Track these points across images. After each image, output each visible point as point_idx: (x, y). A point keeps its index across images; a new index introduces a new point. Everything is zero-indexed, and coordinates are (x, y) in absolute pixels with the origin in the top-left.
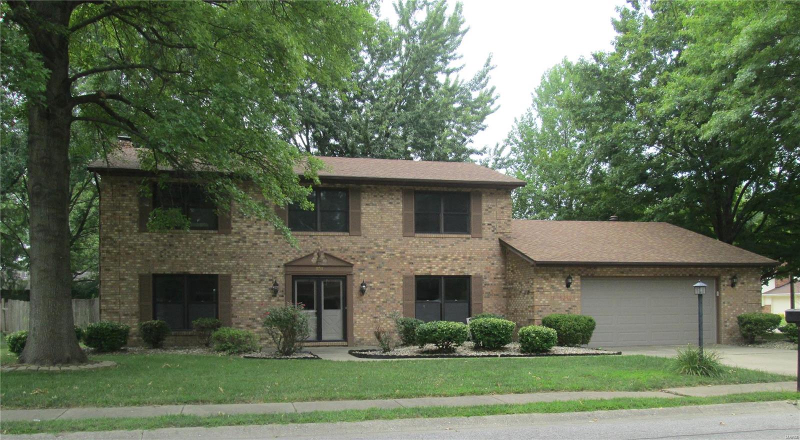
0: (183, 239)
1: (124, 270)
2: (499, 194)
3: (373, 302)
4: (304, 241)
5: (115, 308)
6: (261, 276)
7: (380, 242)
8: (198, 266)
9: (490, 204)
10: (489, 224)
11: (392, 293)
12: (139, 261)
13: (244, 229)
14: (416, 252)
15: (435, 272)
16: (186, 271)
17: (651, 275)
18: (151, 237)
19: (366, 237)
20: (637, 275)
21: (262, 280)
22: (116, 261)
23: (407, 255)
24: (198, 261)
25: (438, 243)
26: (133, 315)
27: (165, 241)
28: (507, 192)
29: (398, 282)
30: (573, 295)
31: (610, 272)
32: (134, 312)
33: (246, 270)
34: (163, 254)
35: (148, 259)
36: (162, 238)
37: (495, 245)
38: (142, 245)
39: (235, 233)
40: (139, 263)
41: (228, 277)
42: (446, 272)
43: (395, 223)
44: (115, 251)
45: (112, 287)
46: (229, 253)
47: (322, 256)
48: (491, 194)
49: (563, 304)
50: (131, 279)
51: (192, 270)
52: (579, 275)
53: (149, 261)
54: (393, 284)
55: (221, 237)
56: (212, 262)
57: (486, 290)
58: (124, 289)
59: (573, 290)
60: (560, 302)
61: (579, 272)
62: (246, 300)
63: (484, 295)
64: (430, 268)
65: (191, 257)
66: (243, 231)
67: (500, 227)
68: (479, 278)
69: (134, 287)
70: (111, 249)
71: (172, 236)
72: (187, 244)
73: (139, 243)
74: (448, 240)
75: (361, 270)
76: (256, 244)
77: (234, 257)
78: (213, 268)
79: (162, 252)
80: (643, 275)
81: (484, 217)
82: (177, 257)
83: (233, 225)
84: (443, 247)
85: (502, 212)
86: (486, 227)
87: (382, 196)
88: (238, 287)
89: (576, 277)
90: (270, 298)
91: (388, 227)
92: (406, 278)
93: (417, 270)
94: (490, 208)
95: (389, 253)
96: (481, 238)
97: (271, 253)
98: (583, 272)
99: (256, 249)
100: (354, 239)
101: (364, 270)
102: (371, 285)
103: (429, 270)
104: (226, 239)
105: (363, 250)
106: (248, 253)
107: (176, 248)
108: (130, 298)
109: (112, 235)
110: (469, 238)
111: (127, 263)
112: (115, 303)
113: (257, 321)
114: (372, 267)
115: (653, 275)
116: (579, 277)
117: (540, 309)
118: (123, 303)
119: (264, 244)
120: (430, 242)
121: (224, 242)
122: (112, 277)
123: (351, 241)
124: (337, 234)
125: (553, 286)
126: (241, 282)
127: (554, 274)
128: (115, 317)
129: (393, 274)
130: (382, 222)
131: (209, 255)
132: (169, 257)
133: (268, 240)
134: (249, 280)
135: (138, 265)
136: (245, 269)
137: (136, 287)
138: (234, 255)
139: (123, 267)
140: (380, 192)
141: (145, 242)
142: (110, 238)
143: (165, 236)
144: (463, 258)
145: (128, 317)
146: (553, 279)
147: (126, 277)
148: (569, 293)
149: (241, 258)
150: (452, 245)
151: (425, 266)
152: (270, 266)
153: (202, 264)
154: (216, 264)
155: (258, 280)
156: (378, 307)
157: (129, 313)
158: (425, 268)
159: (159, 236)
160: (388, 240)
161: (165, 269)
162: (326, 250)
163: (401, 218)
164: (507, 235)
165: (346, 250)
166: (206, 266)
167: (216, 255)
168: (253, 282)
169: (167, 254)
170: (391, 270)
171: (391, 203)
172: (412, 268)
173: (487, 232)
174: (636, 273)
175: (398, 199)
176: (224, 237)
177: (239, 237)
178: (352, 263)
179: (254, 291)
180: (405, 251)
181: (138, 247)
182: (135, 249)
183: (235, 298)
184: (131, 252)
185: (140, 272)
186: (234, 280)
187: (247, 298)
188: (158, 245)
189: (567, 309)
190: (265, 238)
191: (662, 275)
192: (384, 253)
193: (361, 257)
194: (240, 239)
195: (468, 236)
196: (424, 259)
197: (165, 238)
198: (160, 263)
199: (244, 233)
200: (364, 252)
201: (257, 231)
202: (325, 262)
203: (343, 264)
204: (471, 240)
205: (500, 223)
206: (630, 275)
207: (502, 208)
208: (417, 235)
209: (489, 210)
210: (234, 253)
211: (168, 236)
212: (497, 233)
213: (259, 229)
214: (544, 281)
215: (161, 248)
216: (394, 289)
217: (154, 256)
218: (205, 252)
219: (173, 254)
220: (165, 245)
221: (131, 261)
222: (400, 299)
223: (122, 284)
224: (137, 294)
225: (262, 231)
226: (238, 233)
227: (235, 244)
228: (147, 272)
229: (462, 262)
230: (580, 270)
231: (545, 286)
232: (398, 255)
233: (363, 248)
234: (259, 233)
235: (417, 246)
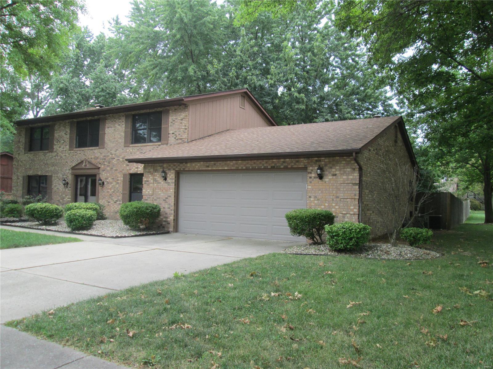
0: (37, 156)
1: (19, 174)
2: (180, 109)
3: (108, 192)
4: (80, 153)
5: (16, 193)
6: (63, 175)
7: (113, 152)
8: (41, 171)
9: (174, 117)
10: (173, 133)
11: (117, 186)
12: (24, 169)
13: (58, 149)
15: (140, 171)
16: (38, 173)
17: (233, 168)
18: (28, 156)
19: (106, 149)
20: (220, 168)
22: (17, 169)
24: (42, 168)
25: (142, 150)
26: (21, 197)
27: (32, 158)
28: (186, 107)
29: (121, 178)
30: (169, 187)
31: (197, 166)
34: (31, 165)
35: (26, 167)
38: (25, 160)
41: (51, 176)
43: (120, 138)
45: (15, 182)
46: (52, 163)
47: (87, 163)
48: (175, 110)
49: (162, 194)
50: (21, 178)
51: (40, 173)
52: (174, 169)
53: (26, 169)
54: (118, 180)
58: (19, 184)
59: (169, 183)
60: (160, 192)
61: (174, 167)
62: (57, 190)
64: (137, 168)
65: (39, 166)
67: (179, 134)
69: (21, 182)
70: (16, 163)
71: (34, 155)
72: (39, 159)
75: (103, 170)
76: (62, 157)
77: (54, 165)
78: (47, 172)
80: (226, 168)
81: (170, 128)
82: (35, 166)
83: (55, 147)
85: (181, 123)
86: (171, 135)
87: (115, 121)
88: (55, 182)
89: (172, 171)
90: (66, 189)
91: (117, 141)
92: (125, 175)
93: (130, 170)
94: (174, 121)
95: (117, 158)
96: (167, 144)
97: (67, 162)
98: (177, 167)
99: (61, 160)
100: (101, 150)
102: (108, 180)
103: (136, 169)
106: (59, 162)
107: (35, 161)
108: (20, 188)
110: (160, 145)
112: (16, 191)
113: (60, 202)
114: (108, 169)
115: (235, 168)
116: (174, 171)
117: (146, 198)
118: (18, 191)
119: (65, 157)
120: (138, 150)
121: (51, 157)
122: (16, 177)
123: (100, 152)
124: (93, 148)
125: (155, 179)
126: (56, 179)
127: (157, 170)
129: (119, 173)
130: (115, 138)
132: (33, 166)
133: (66, 154)
134: (58, 178)
135: (23, 171)
136: (57, 171)
139: (19, 172)
140: (115, 118)
142: (16, 157)
143: (32, 155)
146: (156, 174)
147: (19, 177)
148: (166, 185)
149: (56, 165)
151: (135, 166)
152: (66, 170)
154: (47, 169)
155: (62, 178)
156: (110, 195)
158: (134, 168)
159: (30, 155)
160: (117, 150)
161: (31, 173)
162: (89, 158)
163: (123, 134)
164: (184, 141)
165: (97, 158)
166: (44, 171)
167: (48, 164)
170: (117, 170)
171: (119, 125)
172: (128, 168)
173: (171, 139)
174: (220, 166)
175: (123, 122)
176: (51, 154)
178: (100, 166)
179: (60, 185)
180: (125, 156)
181: (24, 162)
183: (53, 189)
184: (21, 164)
185: (23, 175)
186: (53, 178)
188: (29, 160)
189: (164, 199)
191: (244, 168)
192: (114, 159)
193: (104, 162)
194: (56, 155)
195: (160, 143)
198: (30, 170)
199: (58, 151)
200: (105, 159)
202: (88, 166)
203: (94, 167)
204: (162, 146)
205: (180, 131)
206: (214, 169)
207: (182, 120)
208: (131, 145)
209: (173, 122)
210: (54, 162)
212: (178, 139)
213: (63, 148)
214: (150, 175)
215: (30, 162)
216: (118, 183)
217: (28, 166)
218: (44, 163)
220: (32, 160)
221: (21, 169)
222: (121, 189)
223: (18, 181)
224: (22, 186)
225: (64, 149)
226: (56, 151)
227: (54, 157)
228: (26, 175)
230: (174, 165)
231: (150, 179)
232: (121, 160)
233: (105, 156)
234: (63, 151)
235: (131, 153)
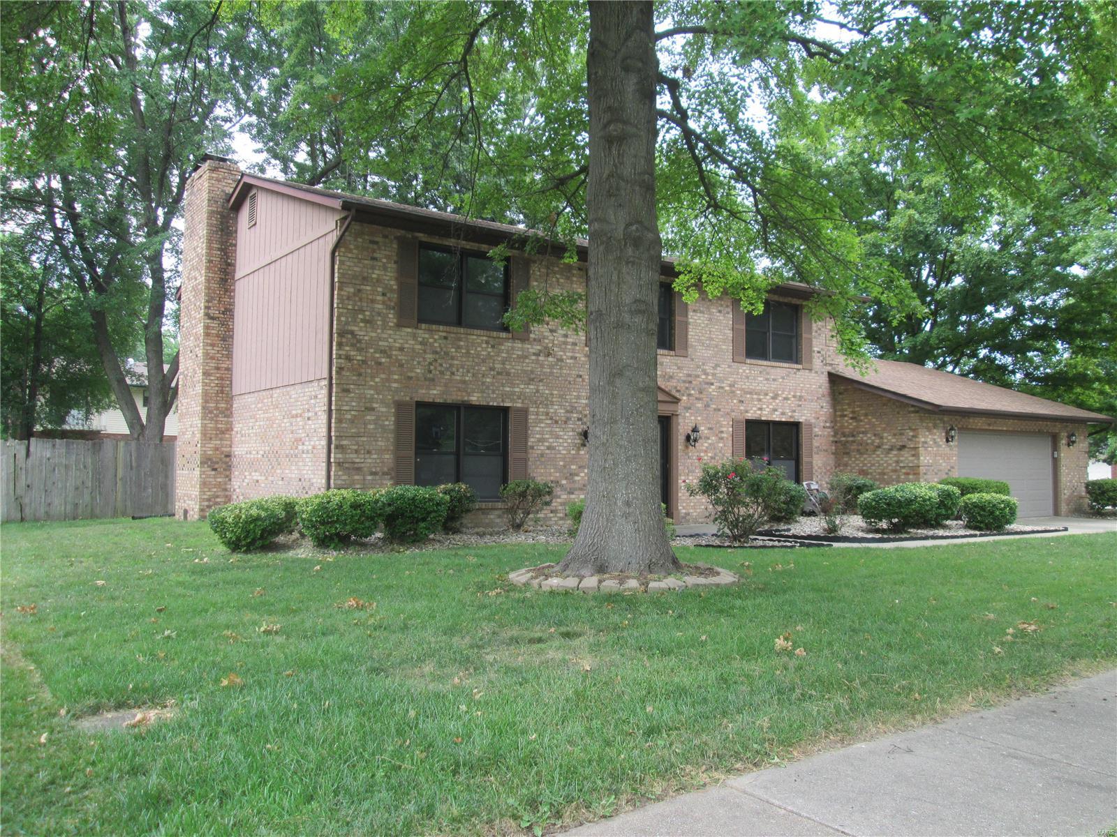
0: (462, 343)
1: (372, 392)
5: (358, 460)
6: (567, 412)
7: (709, 369)
8: (483, 392)
9: (819, 324)
10: (819, 352)
11: (721, 445)
12: (396, 377)
13: (546, 334)
14: (746, 386)
15: (766, 415)
16: (466, 398)
18: (414, 337)
19: (692, 360)
21: (568, 419)
22: (360, 375)
23: (738, 389)
24: (483, 383)
25: (768, 374)
26: (384, 474)
27: (436, 345)
29: (728, 430)
30: (952, 452)
32: (386, 469)
33: (547, 402)
34: (432, 367)
35: (409, 374)
36: (431, 340)
37: (824, 380)
39: (535, 340)
40: (396, 381)
41: (524, 412)
42: (776, 417)
43: (724, 341)
44: (359, 358)
45: (352, 421)
46: (525, 372)
49: (944, 465)
50: (384, 410)
51: (475, 399)
53: (410, 378)
54: (722, 432)
55: (515, 345)
56: (503, 385)
57: (816, 443)
58: (372, 427)
59: (952, 446)
60: (941, 462)
62: (547, 451)
63: (815, 450)
64: (760, 409)
65: (474, 375)
66: (544, 338)
67: (828, 356)
68: (810, 426)
69: (387, 423)
70: (352, 353)
71: (446, 338)
72: (468, 352)
73: (397, 345)
74: (779, 370)
75: (687, 408)
76: (562, 360)
77: (533, 380)
78: (505, 396)
79: (430, 364)
81: (815, 342)
82: (453, 373)
83: (533, 327)
84: (774, 380)
86: (816, 355)
87: (710, 301)
88: (537, 429)
90: (579, 449)
91: (717, 346)
92: (735, 422)
93: (747, 412)
94: (819, 330)
95: (718, 385)
96: (810, 370)
97: (581, 376)
99: (561, 369)
100: (680, 361)
101: (690, 408)
103: (759, 412)
104: (522, 349)
105: (690, 379)
106: (552, 373)
107: (453, 358)
108: (380, 443)
109: (356, 328)
110: (799, 370)
111: (377, 380)
112: (357, 452)
113: (562, 486)
114: (699, 405)
118: (369, 452)
119: (571, 361)
120: (761, 373)
121: (520, 353)
122: (354, 404)
123: (676, 364)
124: (661, 351)
125: (935, 440)
126: (541, 421)
127: (936, 424)
128: (356, 477)
129: (722, 416)
130: (711, 339)
131: (499, 373)
132: (442, 373)
133: (577, 355)
134: (551, 419)
135: (395, 385)
136: (547, 399)
137: (390, 423)
138: (532, 376)
139: (371, 387)
141: (406, 346)
142: (352, 333)
143: (436, 337)
144: (794, 396)
145: (377, 477)
147: (375, 405)
148: (948, 451)
149: (541, 381)
150: (783, 378)
151: (755, 406)
152: (578, 397)
153: (488, 388)
154: (508, 389)
155: (563, 419)
157: (378, 469)
158: (755, 409)
159: (427, 336)
160: (717, 365)
161: (434, 394)
163: (730, 334)
165: (671, 377)
166: (493, 392)
167: (508, 374)
168: (556, 422)
169: (439, 368)
170: (719, 410)
171: (720, 312)
172: (742, 408)
173: (817, 362)
175: (727, 306)
176: (520, 345)
177: (539, 347)
178: (678, 397)
179: (558, 437)
180: (735, 382)
181: (394, 353)
182: (389, 357)
183: (532, 448)
184: (383, 360)
185: (396, 398)
186: (532, 417)
187: (549, 448)
188: (425, 352)
189: (947, 471)
190: (573, 351)
192: (712, 384)
193: (687, 388)
194: (540, 351)
195: (800, 366)
196: (755, 396)
197: (435, 341)
198: (427, 383)
199: (546, 341)
200: (690, 382)
201: (563, 339)
203: (668, 398)
204: (802, 372)
205: (828, 351)
207: (830, 331)
208: (748, 361)
209: (819, 332)
210: (532, 372)
211: (440, 338)
212: (826, 365)
213: (566, 336)
214: (929, 433)
215: (429, 357)
216: (722, 438)
217: (418, 371)
218: (492, 369)
219: (447, 369)
220: (436, 352)
221: (383, 376)
222: (729, 452)
223: (368, 417)
224: (391, 436)
225: (570, 340)
226: (538, 341)
227: (533, 358)
228: (408, 399)
229: (792, 402)
231: (928, 440)
232: (727, 388)
233: (689, 375)
234: (565, 343)
235: (747, 377)
